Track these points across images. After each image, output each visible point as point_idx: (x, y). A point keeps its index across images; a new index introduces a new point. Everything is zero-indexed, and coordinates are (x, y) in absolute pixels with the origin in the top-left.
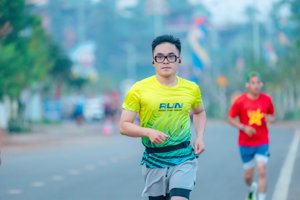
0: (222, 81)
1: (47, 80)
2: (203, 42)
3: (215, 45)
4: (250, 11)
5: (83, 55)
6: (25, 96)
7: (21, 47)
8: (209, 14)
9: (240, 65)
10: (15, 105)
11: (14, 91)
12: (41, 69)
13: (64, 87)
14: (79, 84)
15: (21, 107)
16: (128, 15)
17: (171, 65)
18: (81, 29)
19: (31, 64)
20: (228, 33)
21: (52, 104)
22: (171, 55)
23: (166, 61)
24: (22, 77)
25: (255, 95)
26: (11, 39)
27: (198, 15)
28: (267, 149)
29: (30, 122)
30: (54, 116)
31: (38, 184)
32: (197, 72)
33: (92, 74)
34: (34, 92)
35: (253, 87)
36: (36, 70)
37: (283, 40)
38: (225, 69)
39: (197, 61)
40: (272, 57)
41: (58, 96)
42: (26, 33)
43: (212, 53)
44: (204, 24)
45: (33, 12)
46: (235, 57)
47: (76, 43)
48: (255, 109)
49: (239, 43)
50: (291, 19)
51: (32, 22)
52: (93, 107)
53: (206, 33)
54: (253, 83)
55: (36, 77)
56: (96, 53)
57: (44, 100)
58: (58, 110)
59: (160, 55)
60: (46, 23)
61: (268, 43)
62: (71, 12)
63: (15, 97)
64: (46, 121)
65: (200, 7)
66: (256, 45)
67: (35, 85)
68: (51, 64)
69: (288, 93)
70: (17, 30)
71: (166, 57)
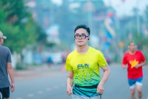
0: (121, 44)
1: (35, 44)
2: (112, 25)
3: (118, 26)
4: (135, 10)
5: (53, 32)
6: (24, 52)
7: (22, 27)
8: (115, 11)
9: (130, 37)
10: (19, 56)
11: (19, 49)
12: (32, 38)
14: (51, 46)
15: (22, 57)
16: (75, 12)
17: (83, 40)
18: (52, 19)
19: (27, 36)
20: (124, 21)
21: (37, 56)
22: (83, 35)
23: (80, 38)
24: (22, 42)
26: (17, 23)
27: (110, 12)
29: (27, 65)
30: (38, 61)
31: (31, 95)
32: (109, 40)
33: (57, 41)
34: (28, 50)
35: (132, 48)
36: (30, 39)
38: (123, 39)
39: (109, 35)
40: (146, 33)
41: (40, 51)
42: (25, 20)
43: (116, 31)
44: (112, 17)
45: (28, 10)
46: (128, 33)
47: (49, 25)
48: (133, 60)
49: (130, 26)
51: (28, 15)
52: (57, 57)
54: (132, 46)
55: (30, 43)
56: (60, 31)
57: (34, 54)
60: (35, 15)
61: (144, 26)
63: (19, 52)
64: (35, 64)
65: (111, 8)
66: (138, 26)
67: (29, 46)
68: (37, 36)
70: (20, 19)
71: (80, 36)
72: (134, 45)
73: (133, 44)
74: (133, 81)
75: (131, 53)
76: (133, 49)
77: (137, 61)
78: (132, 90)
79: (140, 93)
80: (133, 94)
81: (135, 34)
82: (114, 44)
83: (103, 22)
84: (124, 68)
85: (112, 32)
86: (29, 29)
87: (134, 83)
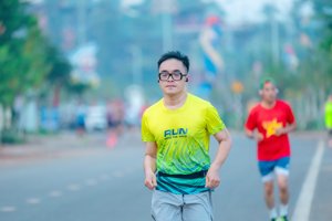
0: (237, 86)
1: (44, 86)
2: (216, 44)
3: (230, 48)
4: (268, 10)
5: (83, 59)
6: (19, 103)
7: (15, 49)
8: (222, 13)
9: (258, 69)
10: (9, 114)
11: (7, 98)
13: (63, 93)
14: (79, 89)
15: (15, 115)
16: (133, 14)
18: (82, 29)
20: (244, 34)
21: (49, 113)
23: (170, 79)
24: (16, 83)
25: (270, 103)
27: (211, 13)
28: (288, 162)
29: (25, 132)
30: (51, 125)
31: (34, 201)
32: (210, 77)
33: (93, 79)
35: (268, 94)
36: (31, 75)
37: (305, 41)
38: (240, 75)
39: (210, 66)
40: (293, 61)
41: (56, 103)
42: (20, 34)
43: (226, 56)
44: (217, 24)
45: (28, 11)
46: (252, 60)
47: (76, 45)
48: (270, 119)
49: (255, 45)
50: (313, 18)
51: (28, 22)
52: (95, 115)
54: (267, 90)
55: (32, 83)
56: (99, 56)
57: (41, 109)
58: (56, 119)
60: (43, 22)
62: (71, 11)
63: (8, 105)
64: (42, 131)
65: (213, 5)
66: (275, 47)
67: (30, 91)
68: (48, 69)
69: (311, 101)
70: (10, 31)
71: (170, 74)
72: (273, 89)
73: (269, 86)
74: (269, 165)
77: (278, 121)
78: (266, 184)
79: (284, 191)
80: (269, 192)
81: (268, 63)
82: (221, 86)
83: (196, 36)
84: (252, 138)
85: (216, 58)
86: (30, 53)
87: (272, 169)
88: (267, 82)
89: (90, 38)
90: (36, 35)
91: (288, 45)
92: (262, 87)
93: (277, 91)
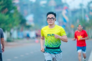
0: (72, 26)
1: (19, 26)
3: (70, 15)
4: (81, 5)
5: (30, 18)
6: (12, 31)
8: (68, 6)
9: (78, 21)
12: (17, 22)
13: (24, 28)
14: (28, 27)
15: (11, 34)
16: (44, 6)
17: (52, 21)
18: (29, 10)
19: (14, 21)
20: (74, 12)
21: (20, 33)
22: (52, 18)
23: (50, 20)
24: (11, 25)
27: (65, 6)
29: (14, 39)
30: (21, 37)
32: (65, 24)
33: (32, 24)
34: (14, 30)
35: (79, 28)
36: (15, 23)
38: (73, 23)
40: (88, 19)
43: (69, 18)
44: (67, 9)
45: (14, 5)
46: (76, 19)
48: (79, 35)
49: (77, 15)
51: (14, 8)
52: (32, 34)
53: (67, 11)
55: (16, 25)
56: (34, 18)
57: (18, 32)
58: (22, 35)
59: (49, 18)
60: (18, 8)
62: (26, 5)
63: (9, 31)
64: (18, 38)
66: (83, 15)
67: (15, 27)
68: (20, 21)
71: (50, 19)
72: (81, 27)
73: (80, 26)
75: (79, 31)
76: (81, 29)
81: (81, 20)
83: (61, 12)
86: (15, 17)
88: (80, 25)
89: (32, 13)
90: (17, 12)
91: (87, 15)
92: (78, 26)
93: (82, 27)
